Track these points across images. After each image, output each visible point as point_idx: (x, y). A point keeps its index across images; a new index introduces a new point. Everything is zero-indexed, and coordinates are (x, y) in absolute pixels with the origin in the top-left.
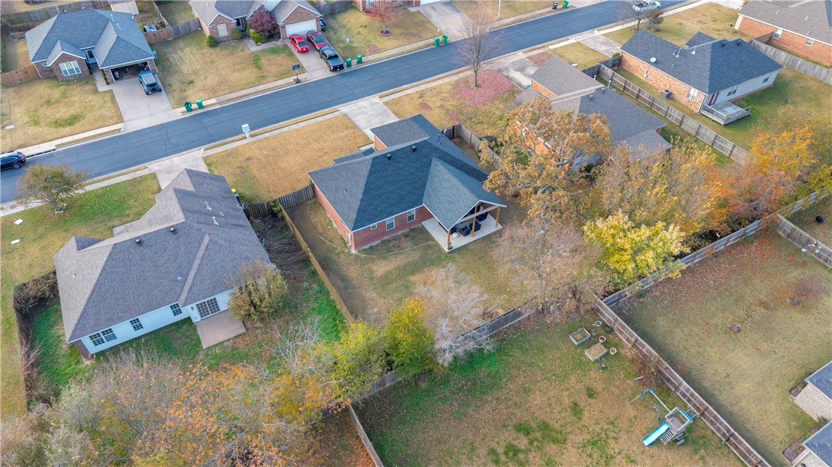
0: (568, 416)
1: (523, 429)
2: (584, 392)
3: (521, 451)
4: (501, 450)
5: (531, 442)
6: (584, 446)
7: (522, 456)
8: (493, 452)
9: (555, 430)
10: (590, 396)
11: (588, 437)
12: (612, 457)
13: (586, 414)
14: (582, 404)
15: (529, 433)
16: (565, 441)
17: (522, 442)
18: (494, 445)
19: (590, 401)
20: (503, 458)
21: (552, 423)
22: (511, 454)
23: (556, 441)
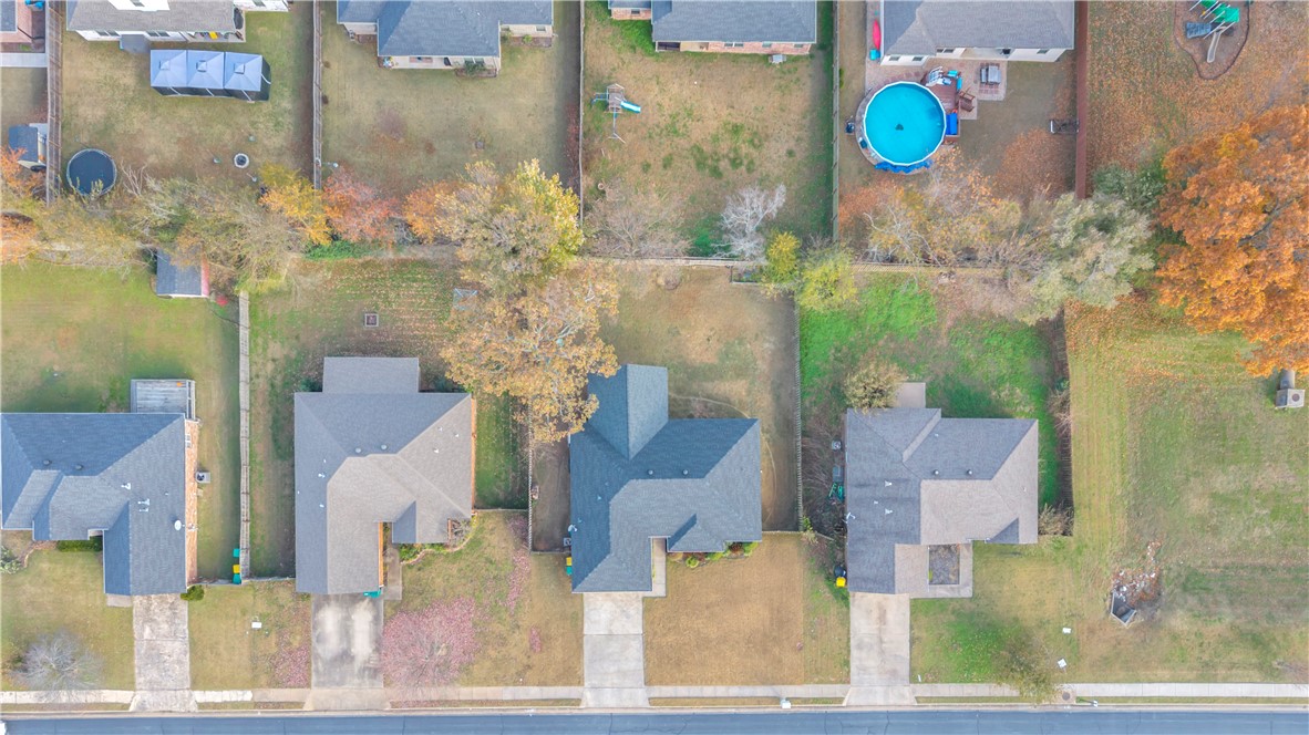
0: (676, 163)
1: (716, 173)
2: (650, 171)
3: (730, 159)
4: (743, 168)
5: (718, 160)
6: (684, 135)
7: (732, 155)
8: (749, 170)
9: (695, 157)
10: (648, 166)
11: (675, 139)
12: (671, 116)
13: (663, 155)
14: (660, 163)
15: (715, 167)
16: (695, 146)
17: (724, 164)
18: (745, 174)
19: (652, 162)
20: (745, 162)
21: (693, 165)
22: (738, 161)
23: (700, 151)
